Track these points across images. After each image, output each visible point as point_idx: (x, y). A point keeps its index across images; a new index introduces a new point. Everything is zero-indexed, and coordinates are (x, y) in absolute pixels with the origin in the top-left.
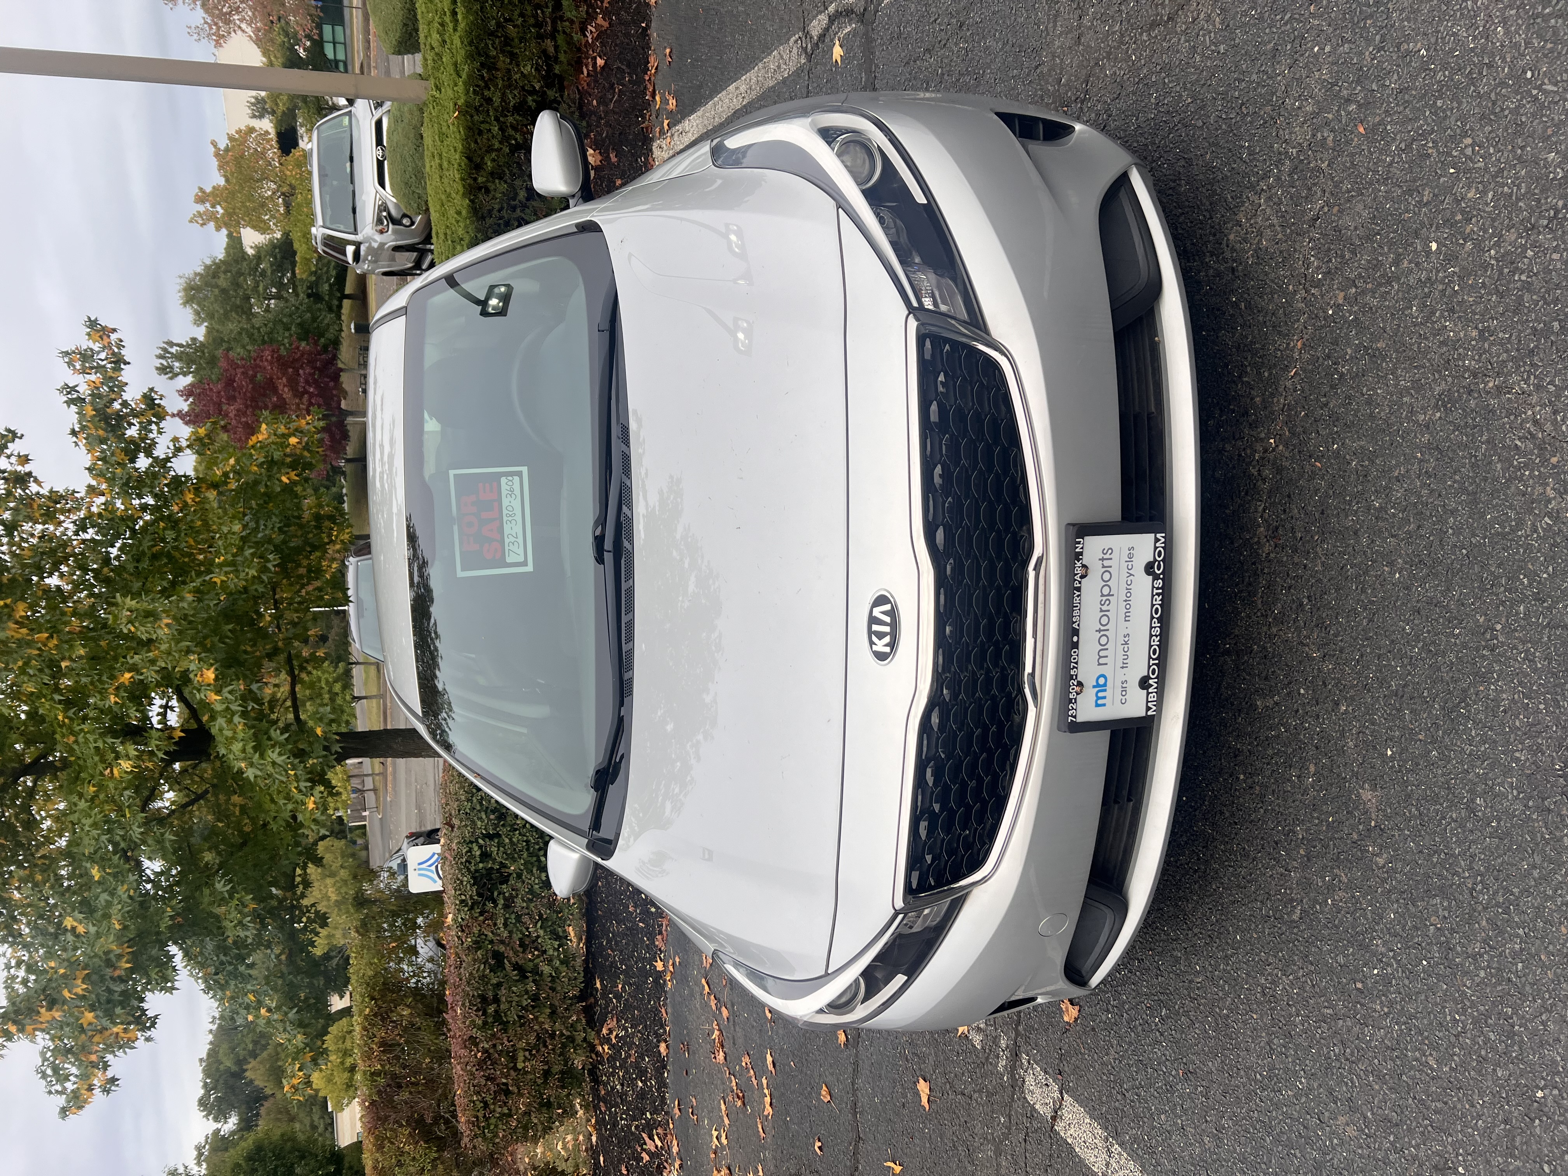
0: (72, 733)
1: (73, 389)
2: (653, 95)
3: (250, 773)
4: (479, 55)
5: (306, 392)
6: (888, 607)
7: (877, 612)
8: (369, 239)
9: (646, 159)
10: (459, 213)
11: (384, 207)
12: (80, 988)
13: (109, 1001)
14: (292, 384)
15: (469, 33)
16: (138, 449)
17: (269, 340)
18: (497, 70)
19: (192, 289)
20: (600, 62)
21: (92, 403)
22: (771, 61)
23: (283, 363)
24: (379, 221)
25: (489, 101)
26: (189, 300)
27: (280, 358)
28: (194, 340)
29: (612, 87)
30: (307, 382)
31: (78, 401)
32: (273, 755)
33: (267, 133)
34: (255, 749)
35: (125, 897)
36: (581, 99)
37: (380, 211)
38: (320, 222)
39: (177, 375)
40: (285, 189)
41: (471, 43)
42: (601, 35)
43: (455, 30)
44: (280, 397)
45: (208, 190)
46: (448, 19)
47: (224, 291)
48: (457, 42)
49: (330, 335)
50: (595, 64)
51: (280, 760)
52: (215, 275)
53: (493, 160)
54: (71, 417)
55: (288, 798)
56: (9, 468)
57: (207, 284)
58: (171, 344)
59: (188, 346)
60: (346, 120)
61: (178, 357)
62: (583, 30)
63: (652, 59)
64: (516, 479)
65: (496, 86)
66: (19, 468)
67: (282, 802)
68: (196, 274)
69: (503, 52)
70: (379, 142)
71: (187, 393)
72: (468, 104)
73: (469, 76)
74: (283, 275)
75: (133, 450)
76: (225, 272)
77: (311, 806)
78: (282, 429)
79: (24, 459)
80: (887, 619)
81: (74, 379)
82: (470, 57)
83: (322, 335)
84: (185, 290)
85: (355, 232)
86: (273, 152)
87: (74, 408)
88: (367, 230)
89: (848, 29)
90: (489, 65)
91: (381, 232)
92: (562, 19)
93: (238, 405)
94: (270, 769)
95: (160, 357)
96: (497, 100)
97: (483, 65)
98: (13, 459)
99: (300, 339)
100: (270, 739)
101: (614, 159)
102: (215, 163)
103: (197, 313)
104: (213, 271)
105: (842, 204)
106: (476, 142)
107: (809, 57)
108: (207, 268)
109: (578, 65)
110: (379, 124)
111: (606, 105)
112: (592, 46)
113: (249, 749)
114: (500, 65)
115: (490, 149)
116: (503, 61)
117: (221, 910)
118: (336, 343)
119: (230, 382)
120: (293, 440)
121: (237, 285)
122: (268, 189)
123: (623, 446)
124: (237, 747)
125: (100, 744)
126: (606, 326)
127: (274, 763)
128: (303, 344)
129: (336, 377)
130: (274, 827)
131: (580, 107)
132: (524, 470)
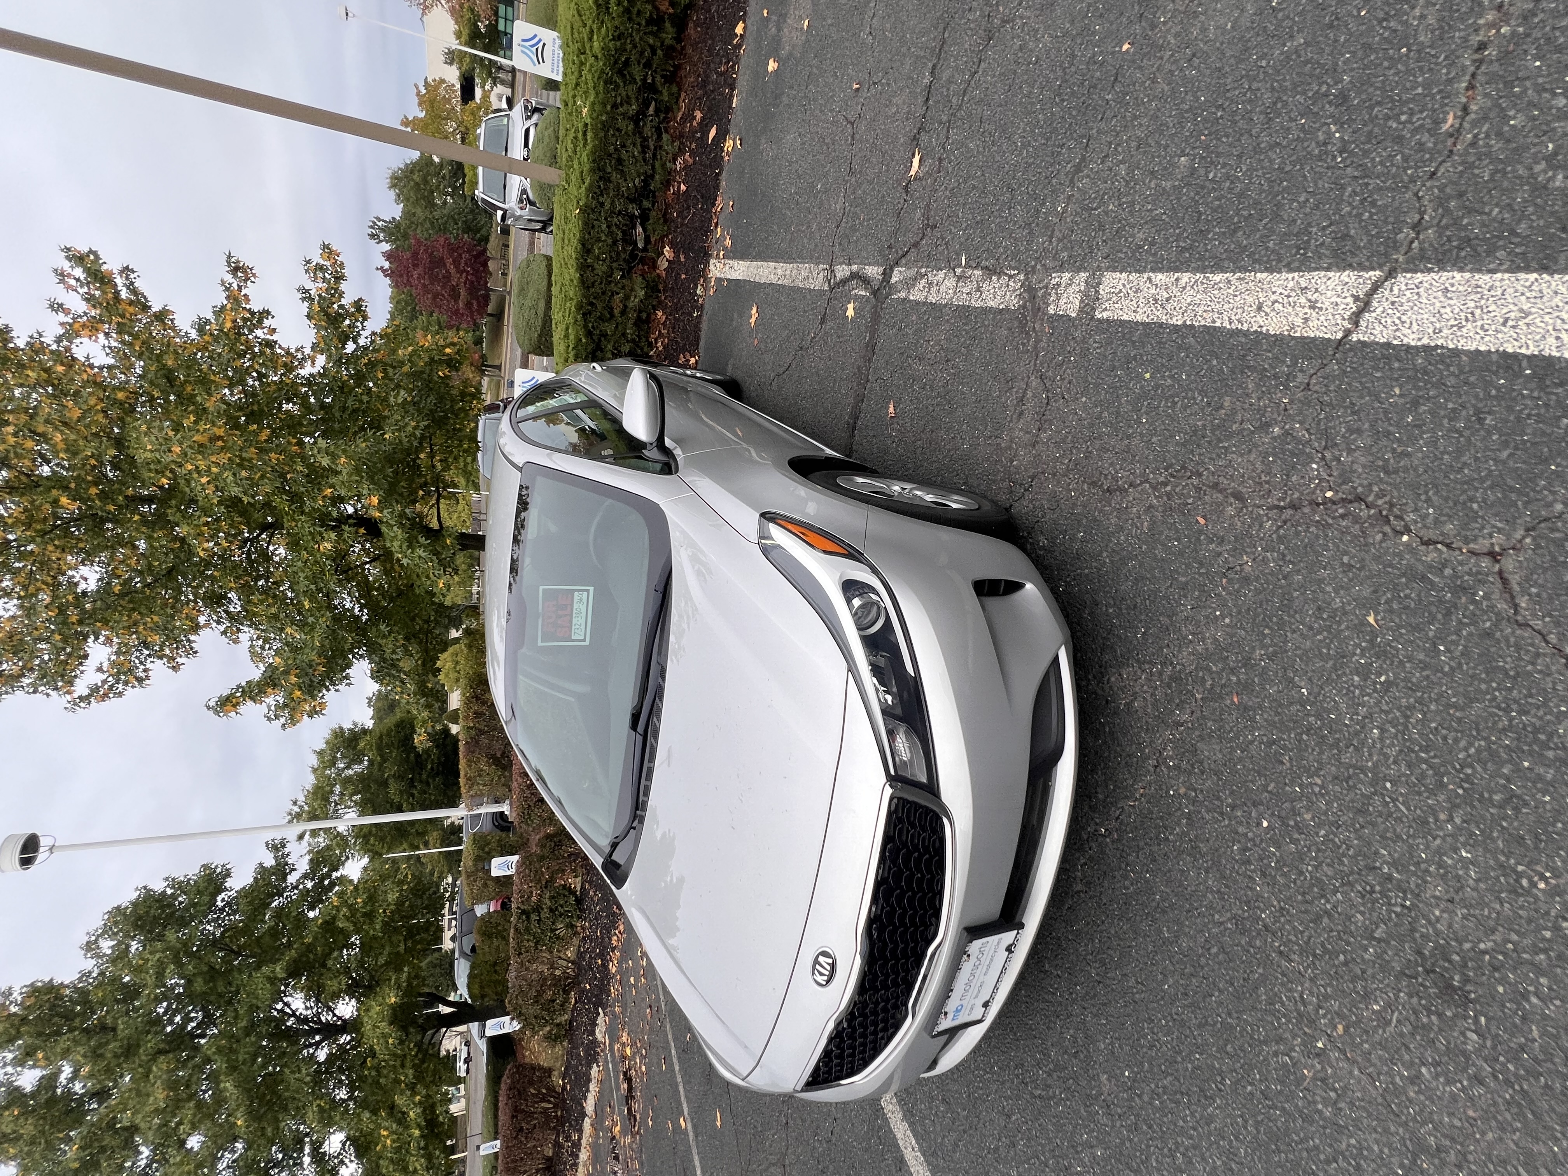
0: (294, 520)
1: (307, 291)
2: (716, 226)
3: (405, 562)
4: (599, 169)
5: (465, 271)
6: (830, 961)
7: (822, 959)
8: (511, 209)
9: (705, 266)
10: (572, 280)
11: (524, 191)
12: (293, 679)
13: (310, 686)
14: (456, 263)
15: (593, 153)
16: (347, 338)
17: (443, 229)
18: (610, 182)
19: (396, 178)
20: (683, 187)
21: (319, 303)
22: (805, 268)
23: (452, 249)
24: (521, 201)
25: (602, 204)
26: (393, 186)
27: (450, 244)
28: (394, 219)
29: (688, 208)
30: (466, 264)
31: (310, 299)
32: (420, 552)
33: (453, 85)
34: (409, 547)
35: (324, 625)
36: (666, 208)
37: (522, 194)
38: (481, 189)
39: (381, 241)
40: (463, 129)
41: (594, 161)
42: (686, 167)
43: (584, 146)
44: (448, 271)
45: (411, 118)
46: (580, 135)
47: (417, 184)
48: (584, 154)
49: (484, 232)
50: (679, 187)
51: (423, 555)
52: (412, 172)
53: (600, 248)
54: (304, 307)
55: (428, 577)
56: (263, 336)
57: (406, 177)
58: (379, 220)
59: (390, 222)
60: (505, 120)
61: (382, 230)
62: (675, 160)
63: (719, 199)
64: (585, 594)
65: (608, 194)
66: (268, 337)
67: (424, 579)
68: (400, 169)
69: (616, 169)
70: (526, 145)
71: (388, 256)
72: (586, 205)
73: (591, 185)
74: (458, 180)
75: (344, 338)
76: (419, 171)
77: (441, 585)
78: (441, 343)
79: (273, 331)
80: (828, 968)
81: (309, 285)
82: (592, 171)
83: (478, 231)
84: (391, 178)
85: (504, 202)
86: (456, 100)
87: (306, 304)
88: (512, 203)
89: (863, 293)
90: (605, 178)
91: (521, 209)
92: (661, 147)
93: (420, 270)
94: (417, 561)
95: (372, 227)
96: (607, 206)
97: (600, 178)
98: (265, 331)
99: (464, 232)
100: (418, 542)
101: (682, 260)
102: (416, 100)
103: (398, 195)
104: (410, 170)
105: (852, 668)
106: (589, 233)
107: (831, 289)
108: (407, 165)
109: (667, 184)
110: (527, 131)
111: (684, 218)
112: (679, 173)
113: (404, 547)
114: (613, 178)
115: (599, 240)
116: (615, 176)
117: (382, 642)
118: (486, 239)
119: (415, 255)
120: (448, 350)
121: (426, 182)
122: (451, 126)
123: (660, 680)
124: (396, 544)
125: (312, 529)
126: (661, 588)
127: (420, 557)
128: (466, 236)
129: (485, 265)
130: (417, 591)
131: (664, 215)
132: (591, 589)
